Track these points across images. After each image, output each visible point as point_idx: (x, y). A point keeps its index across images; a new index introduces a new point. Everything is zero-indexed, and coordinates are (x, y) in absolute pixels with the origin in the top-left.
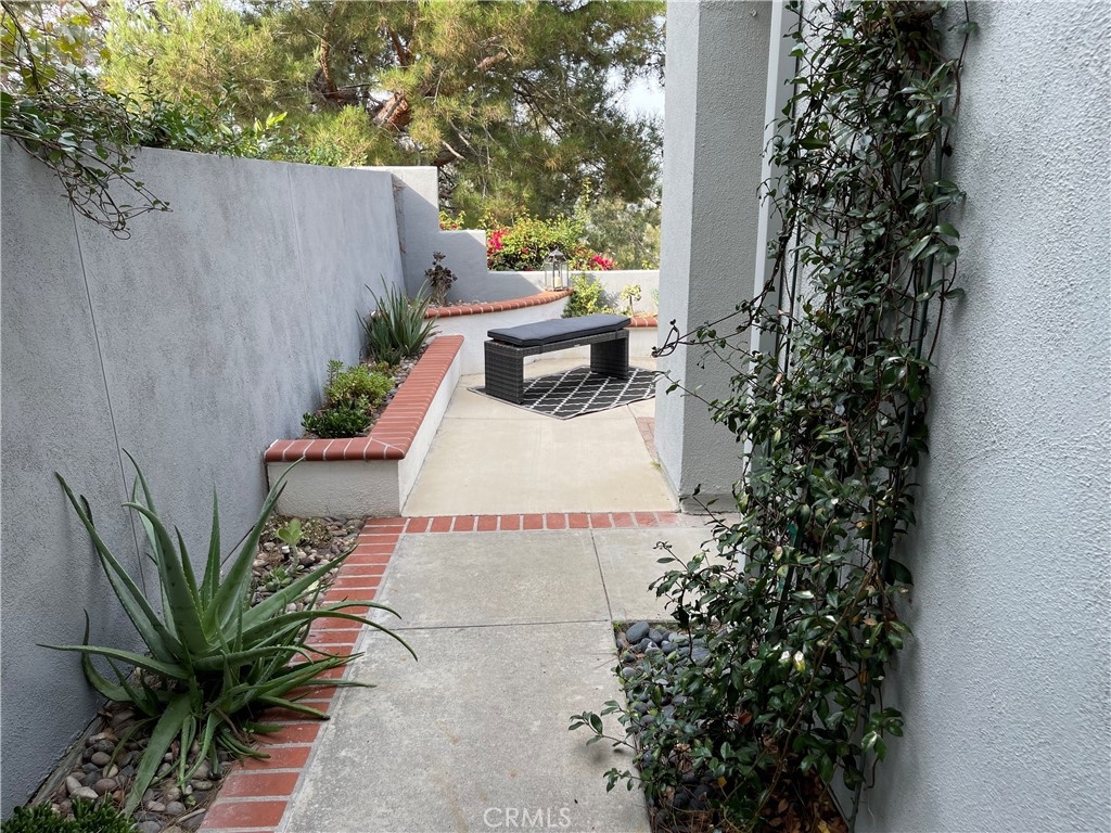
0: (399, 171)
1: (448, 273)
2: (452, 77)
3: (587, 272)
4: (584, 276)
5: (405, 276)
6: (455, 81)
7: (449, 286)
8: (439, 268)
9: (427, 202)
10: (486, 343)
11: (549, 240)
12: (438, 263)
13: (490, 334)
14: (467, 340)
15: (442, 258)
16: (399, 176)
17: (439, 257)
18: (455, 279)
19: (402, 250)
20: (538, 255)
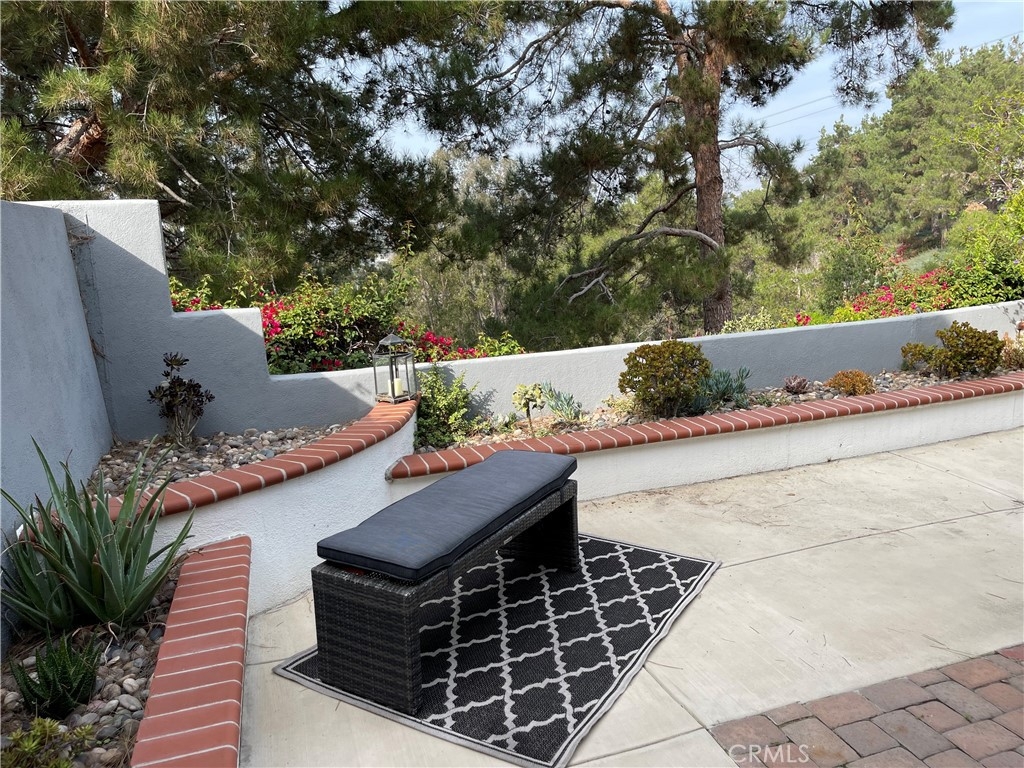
0: (81, 209)
1: (194, 388)
2: (169, 85)
3: (441, 364)
4: (436, 371)
5: (107, 399)
6: (173, 92)
7: (200, 412)
8: (177, 382)
9: (143, 264)
10: (314, 573)
11: (355, 315)
12: (175, 373)
13: (322, 550)
14: (257, 543)
15: (181, 363)
16: (80, 217)
17: (174, 362)
18: (210, 398)
19: (98, 354)
20: (341, 337)
